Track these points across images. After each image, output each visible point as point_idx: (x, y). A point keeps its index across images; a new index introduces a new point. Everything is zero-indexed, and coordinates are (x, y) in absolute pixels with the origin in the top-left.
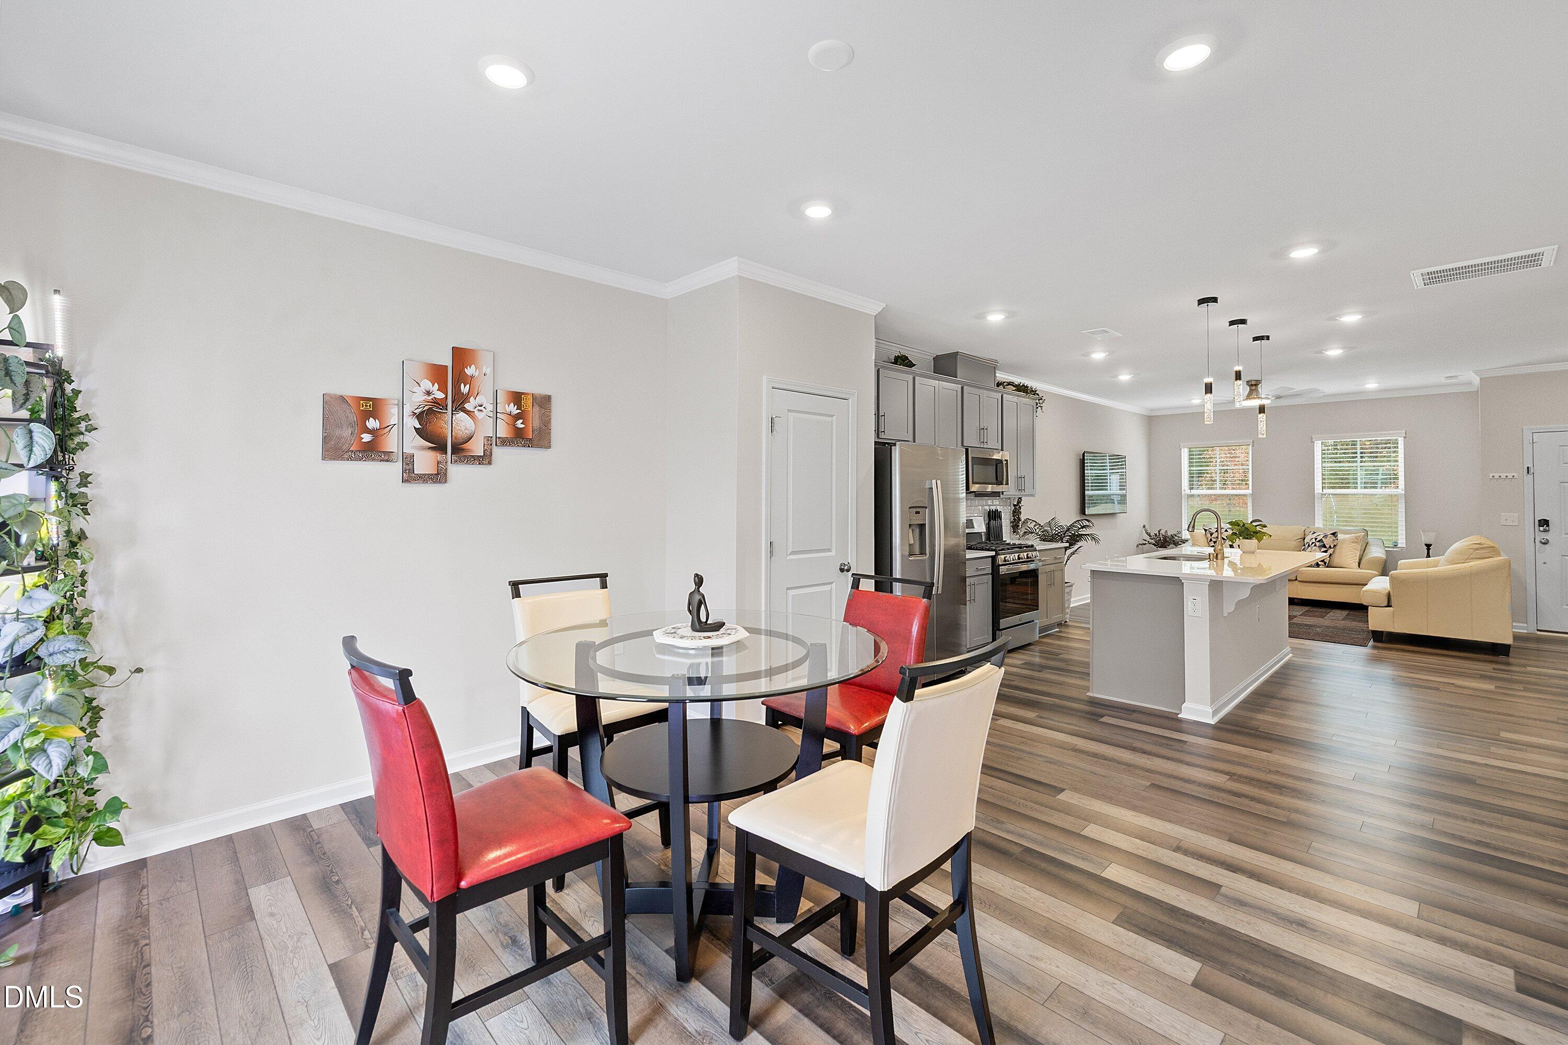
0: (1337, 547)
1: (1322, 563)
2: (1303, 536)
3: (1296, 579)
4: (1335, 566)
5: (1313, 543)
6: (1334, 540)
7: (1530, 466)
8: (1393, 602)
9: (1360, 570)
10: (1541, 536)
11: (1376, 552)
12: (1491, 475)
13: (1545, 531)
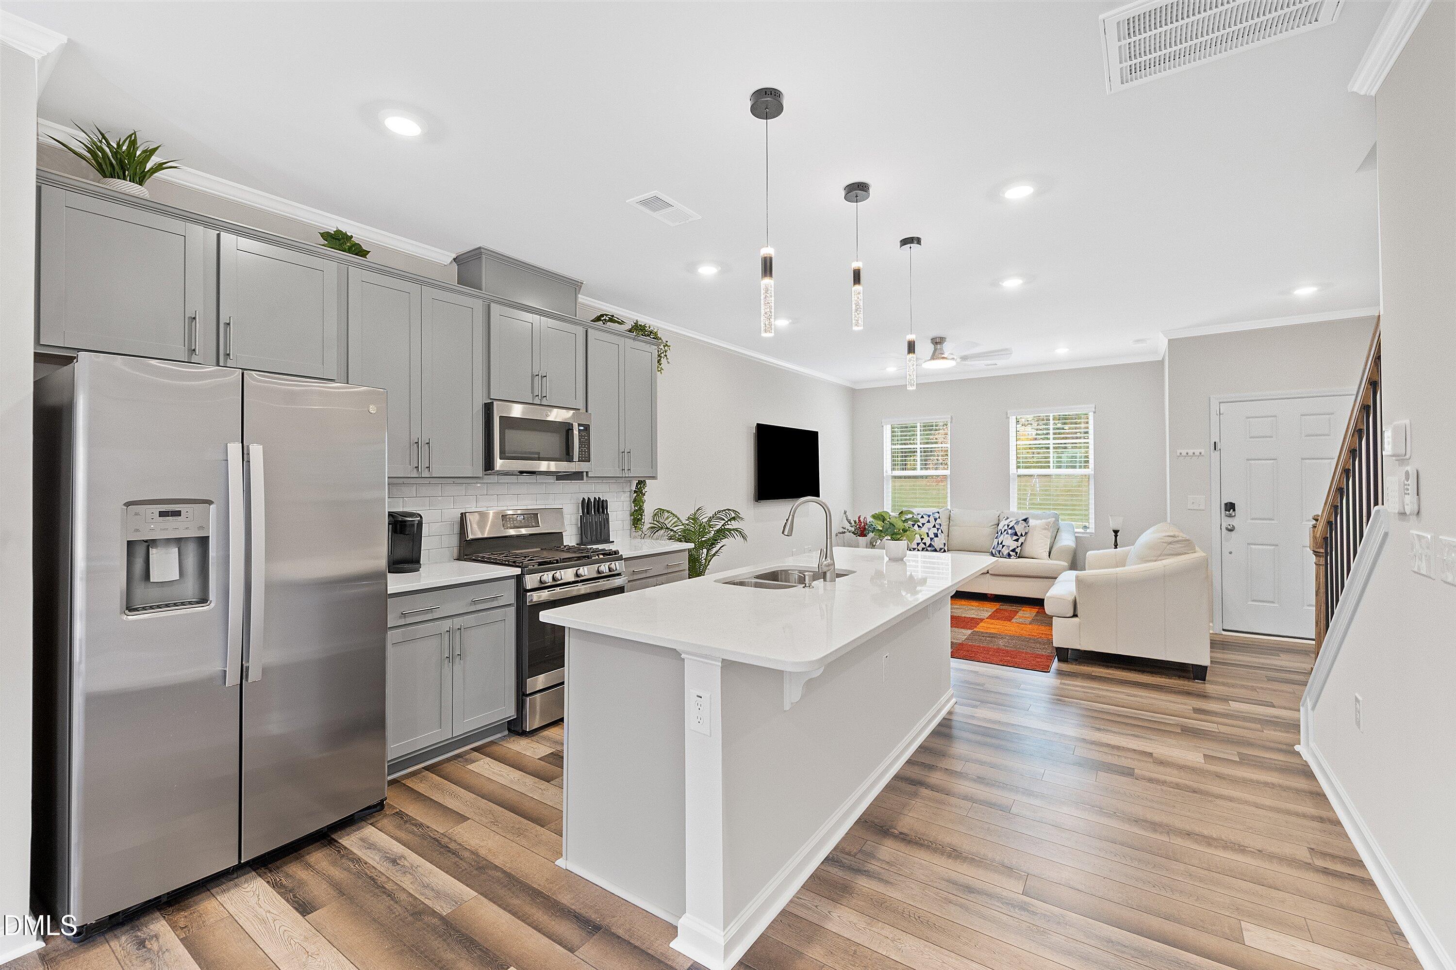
0: (1029, 535)
1: (1014, 553)
2: (996, 522)
3: (988, 573)
4: (1027, 556)
5: (1005, 530)
6: (1025, 527)
7: (1217, 441)
8: (1079, 613)
9: (1051, 562)
10: (1228, 521)
11: (1067, 541)
12: (1179, 452)
13: (1230, 516)
